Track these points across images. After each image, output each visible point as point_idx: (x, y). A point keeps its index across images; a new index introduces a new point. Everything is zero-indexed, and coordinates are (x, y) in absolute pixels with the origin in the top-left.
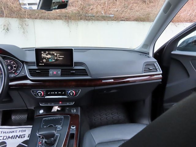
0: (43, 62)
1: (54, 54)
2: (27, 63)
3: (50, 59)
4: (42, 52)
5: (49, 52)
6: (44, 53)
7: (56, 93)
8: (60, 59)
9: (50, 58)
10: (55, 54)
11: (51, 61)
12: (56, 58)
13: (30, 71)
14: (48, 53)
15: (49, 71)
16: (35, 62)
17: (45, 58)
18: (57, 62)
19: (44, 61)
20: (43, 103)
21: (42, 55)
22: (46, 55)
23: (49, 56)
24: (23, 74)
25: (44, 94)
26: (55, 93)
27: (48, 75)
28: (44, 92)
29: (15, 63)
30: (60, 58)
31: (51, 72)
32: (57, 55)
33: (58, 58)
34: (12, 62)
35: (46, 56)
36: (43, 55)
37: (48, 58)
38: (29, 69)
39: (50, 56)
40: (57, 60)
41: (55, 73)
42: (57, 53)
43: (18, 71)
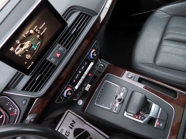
0: (29, 61)
1: (30, 34)
2: (7, 88)
3: (33, 47)
4: (12, 49)
5: (21, 38)
6: (15, 48)
8: (44, 31)
9: (32, 45)
10: (32, 32)
11: (36, 46)
12: (38, 36)
13: (27, 90)
14: (21, 42)
15: (49, 62)
16: (17, 73)
17: (25, 53)
18: (46, 40)
19: (28, 58)
20: (77, 96)
21: (17, 53)
22: (22, 46)
23: (27, 45)
24: (24, 102)
25: (72, 88)
26: (79, 73)
27: (54, 66)
28: (70, 86)
30: (42, 30)
31: (53, 60)
32: (35, 31)
33: (41, 32)
35: (23, 48)
36: (17, 51)
37: (30, 48)
38: (23, 89)
39: (28, 42)
40: (42, 37)
41: (58, 55)
42: (32, 29)
43: (10, 109)
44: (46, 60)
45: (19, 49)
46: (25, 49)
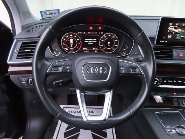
0: (167, 39)
3: (178, 35)
4: (171, 24)
5: (181, 24)
7: (175, 81)
9: (179, 33)
11: (179, 37)
14: (178, 26)
15: (172, 52)
16: (155, 38)
17: (171, 33)
19: (168, 37)
21: (169, 28)
22: (175, 28)
25: (159, 83)
26: (173, 81)
27: (172, 57)
28: (161, 79)
29: (117, 37)
31: (175, 54)
34: (114, 36)
35: (174, 30)
36: (171, 28)
37: (176, 33)
39: (180, 30)
41: (181, 55)
43: (125, 49)
44: (172, 49)
45: (172, 28)
46: (174, 31)
